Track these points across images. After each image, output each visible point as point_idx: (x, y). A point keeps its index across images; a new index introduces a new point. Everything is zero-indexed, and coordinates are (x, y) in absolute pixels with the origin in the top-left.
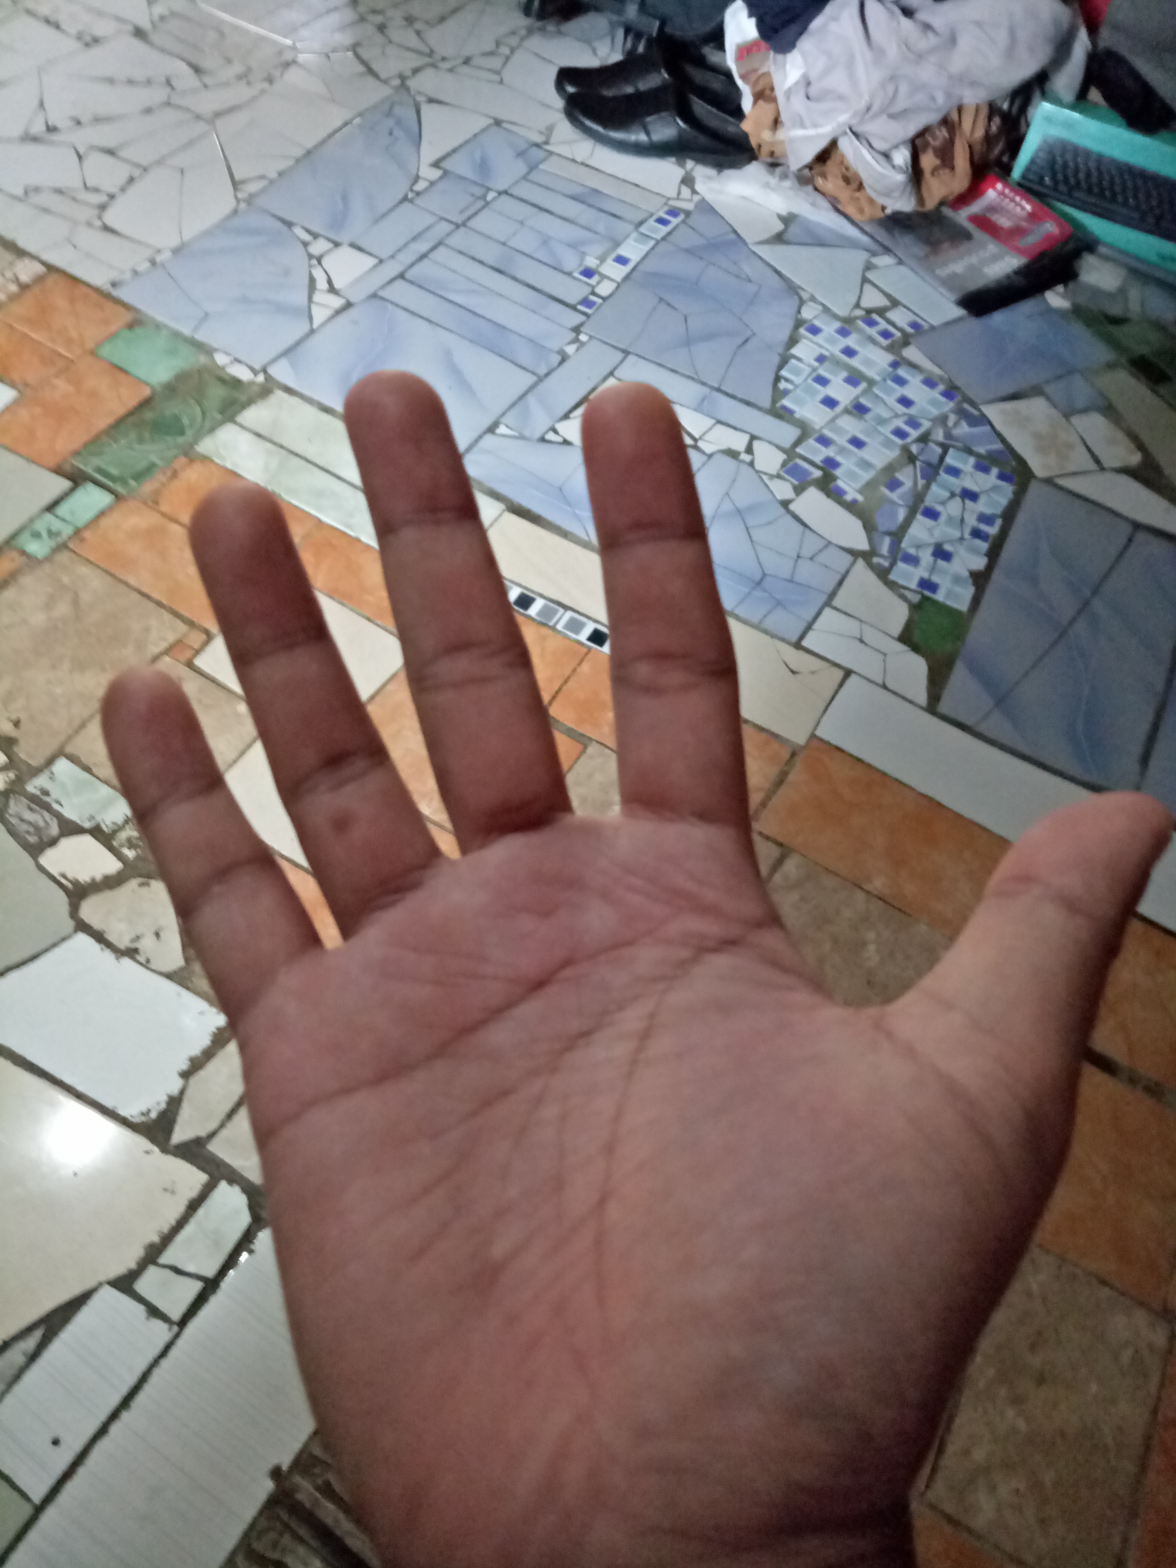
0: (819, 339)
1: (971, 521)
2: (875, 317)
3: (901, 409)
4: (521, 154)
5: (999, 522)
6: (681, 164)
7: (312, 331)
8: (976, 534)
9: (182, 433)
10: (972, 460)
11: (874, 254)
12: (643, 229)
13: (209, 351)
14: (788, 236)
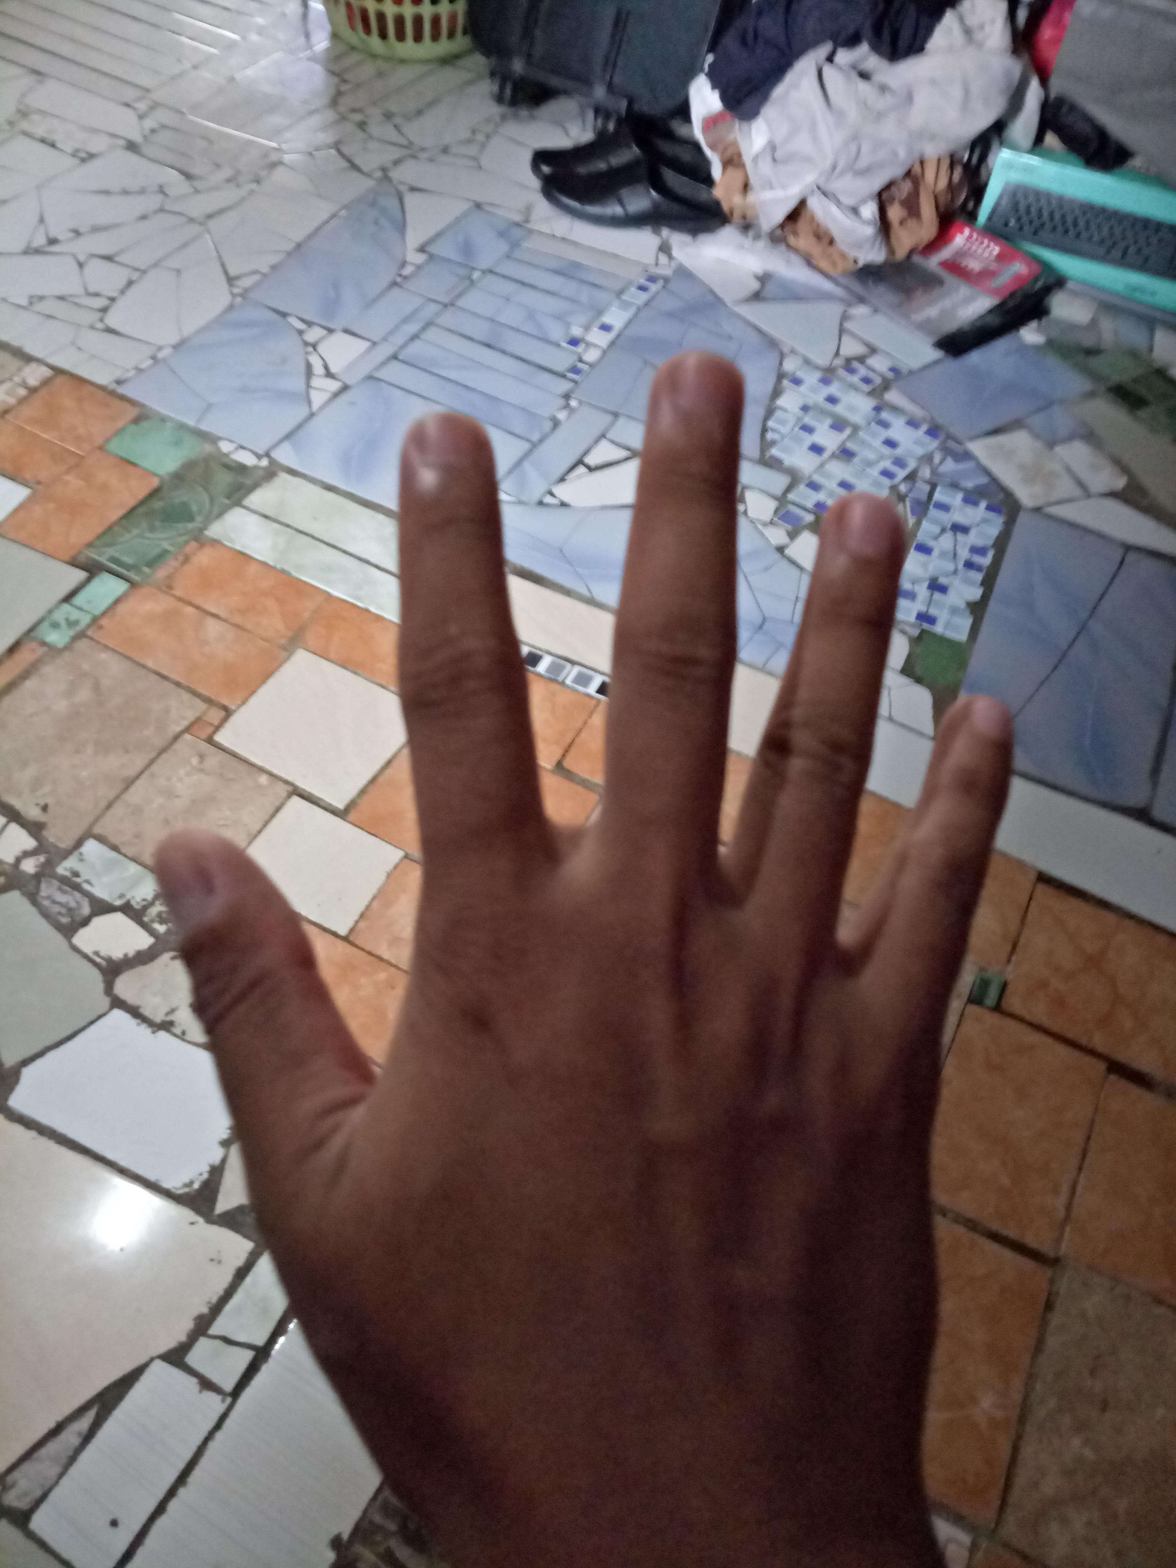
0: (802, 389)
1: (964, 554)
2: (856, 364)
3: (887, 450)
4: (502, 234)
5: (991, 554)
6: (657, 232)
7: (312, 415)
8: (969, 565)
9: (191, 519)
10: (960, 496)
11: (849, 305)
12: (625, 297)
13: (213, 439)
14: (765, 294)
